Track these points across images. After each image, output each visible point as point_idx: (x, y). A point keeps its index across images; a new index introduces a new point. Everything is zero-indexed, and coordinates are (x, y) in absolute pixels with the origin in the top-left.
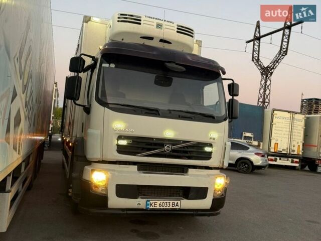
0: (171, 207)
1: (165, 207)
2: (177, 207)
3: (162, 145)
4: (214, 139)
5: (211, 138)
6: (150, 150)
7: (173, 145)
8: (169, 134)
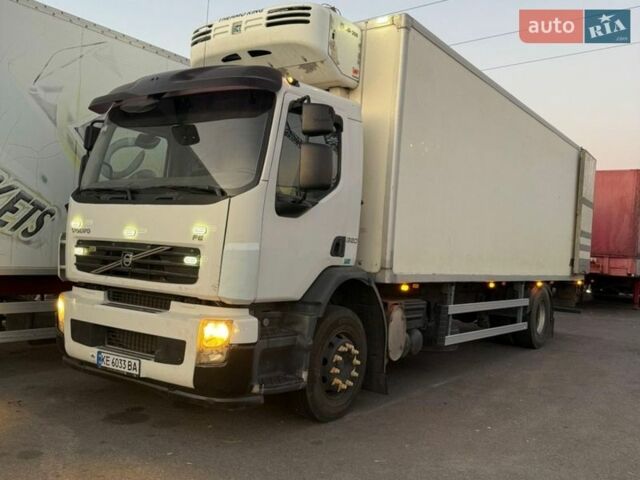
0: (126, 370)
1: (118, 368)
2: (134, 372)
3: (118, 254)
4: (200, 239)
5: (195, 237)
6: (106, 262)
7: (135, 254)
8: (130, 234)
